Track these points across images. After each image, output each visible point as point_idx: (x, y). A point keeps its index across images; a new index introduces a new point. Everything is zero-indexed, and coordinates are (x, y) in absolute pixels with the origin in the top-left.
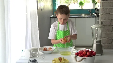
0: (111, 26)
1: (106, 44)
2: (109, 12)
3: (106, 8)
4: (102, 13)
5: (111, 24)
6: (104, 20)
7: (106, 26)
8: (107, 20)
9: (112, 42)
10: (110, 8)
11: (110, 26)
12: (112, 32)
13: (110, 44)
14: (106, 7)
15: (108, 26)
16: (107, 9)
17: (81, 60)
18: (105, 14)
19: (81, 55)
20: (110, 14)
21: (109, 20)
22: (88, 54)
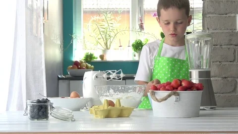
0: (232, 46)
1: (222, 95)
2: (226, 9)
5: (230, 40)
6: (213, 31)
7: (218, 46)
8: (221, 31)
9: (235, 90)
11: (228, 47)
12: (235, 63)
13: (230, 95)
15: (223, 47)
17: (169, 96)
18: (216, 15)
19: (166, 88)
20: (227, 15)
21: (225, 31)
22: (184, 84)
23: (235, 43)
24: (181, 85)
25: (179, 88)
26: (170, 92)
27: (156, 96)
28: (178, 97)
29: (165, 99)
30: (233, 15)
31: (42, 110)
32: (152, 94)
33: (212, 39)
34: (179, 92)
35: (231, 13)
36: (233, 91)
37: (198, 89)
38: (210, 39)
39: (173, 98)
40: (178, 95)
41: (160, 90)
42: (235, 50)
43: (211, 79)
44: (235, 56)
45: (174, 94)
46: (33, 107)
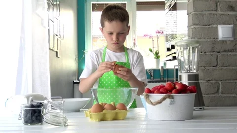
0: (215, 53)
2: (209, 21)
3: (201, 13)
4: (194, 24)
5: (213, 48)
7: (203, 53)
8: (205, 40)
9: (218, 91)
10: (210, 14)
11: (212, 53)
12: (217, 68)
13: (214, 95)
14: (202, 11)
15: (207, 54)
16: (203, 15)
17: (164, 99)
18: (200, 26)
19: (160, 90)
20: (210, 26)
21: (209, 40)
22: (177, 87)
23: (217, 50)
24: (175, 88)
25: (173, 91)
26: (165, 94)
27: (150, 99)
28: (172, 100)
29: (160, 102)
30: (215, 26)
31: (36, 114)
32: (147, 98)
33: (200, 45)
34: (173, 94)
35: (214, 24)
36: (216, 92)
37: (192, 92)
38: (198, 45)
39: (168, 101)
40: (173, 97)
41: (154, 93)
42: (217, 56)
43: (200, 81)
44: (217, 62)
45: (169, 97)
46: (26, 111)
